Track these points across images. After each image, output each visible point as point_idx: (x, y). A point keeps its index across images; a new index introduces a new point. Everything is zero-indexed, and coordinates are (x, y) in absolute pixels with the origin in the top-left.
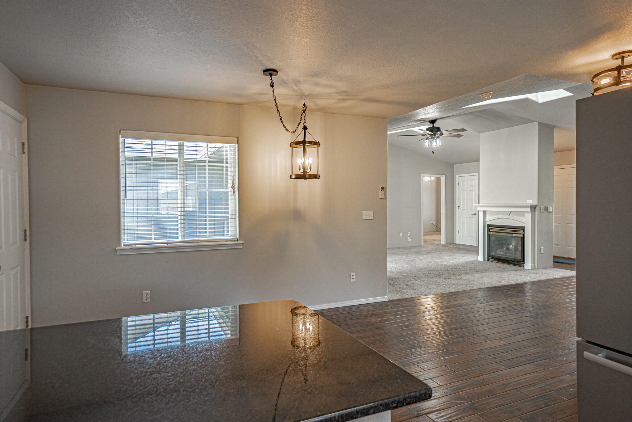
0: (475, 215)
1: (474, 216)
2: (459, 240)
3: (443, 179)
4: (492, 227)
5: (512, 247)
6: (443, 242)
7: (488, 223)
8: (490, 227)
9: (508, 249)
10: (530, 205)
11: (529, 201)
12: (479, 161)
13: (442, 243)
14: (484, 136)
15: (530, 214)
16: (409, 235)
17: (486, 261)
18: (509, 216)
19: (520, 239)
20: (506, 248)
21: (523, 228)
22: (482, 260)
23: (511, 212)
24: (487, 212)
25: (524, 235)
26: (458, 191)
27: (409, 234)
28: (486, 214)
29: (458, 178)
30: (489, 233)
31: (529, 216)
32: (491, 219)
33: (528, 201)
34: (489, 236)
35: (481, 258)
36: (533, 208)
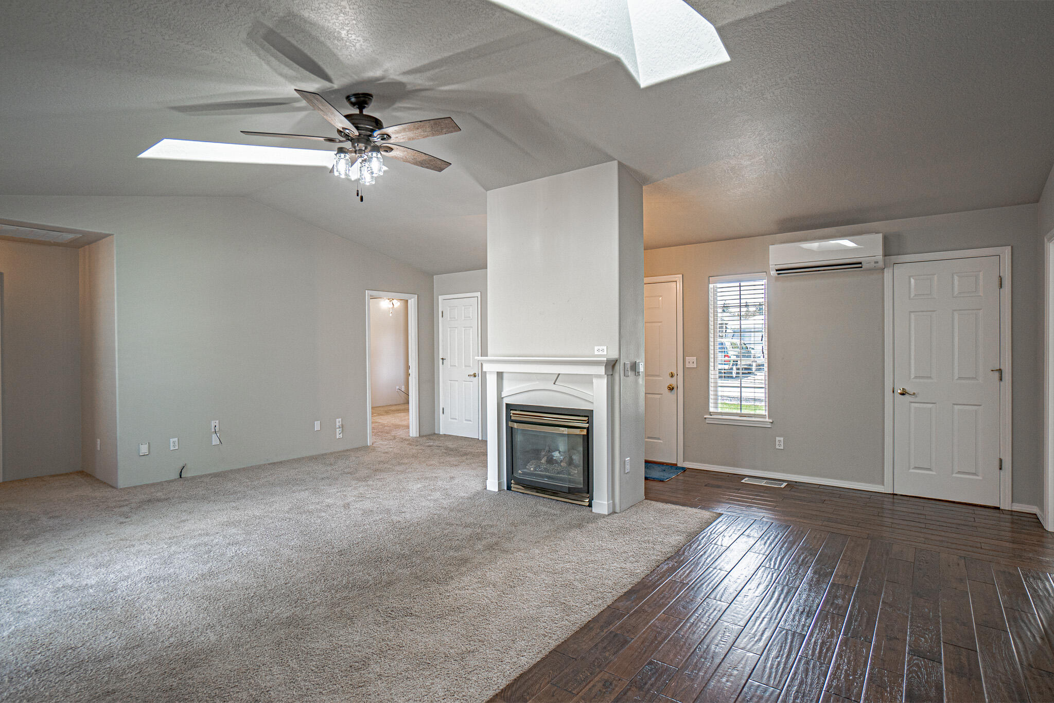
0: (475, 376)
1: (472, 378)
2: (446, 426)
3: (413, 302)
4: (516, 410)
5: (558, 455)
6: (414, 432)
7: (507, 401)
8: (511, 410)
9: (550, 461)
10: (605, 359)
11: (598, 350)
12: (485, 267)
13: (411, 435)
14: (495, 197)
15: (604, 381)
16: (338, 424)
17: (504, 490)
18: (554, 384)
19: (581, 440)
20: (545, 458)
21: (588, 415)
22: (496, 490)
23: (559, 374)
24: (505, 376)
25: (589, 430)
26: (443, 326)
27: (338, 422)
28: (502, 379)
29: (443, 302)
30: (510, 424)
31: (601, 385)
32: (515, 392)
33: (596, 348)
34: (511, 432)
35: (492, 485)
36: (611, 365)
